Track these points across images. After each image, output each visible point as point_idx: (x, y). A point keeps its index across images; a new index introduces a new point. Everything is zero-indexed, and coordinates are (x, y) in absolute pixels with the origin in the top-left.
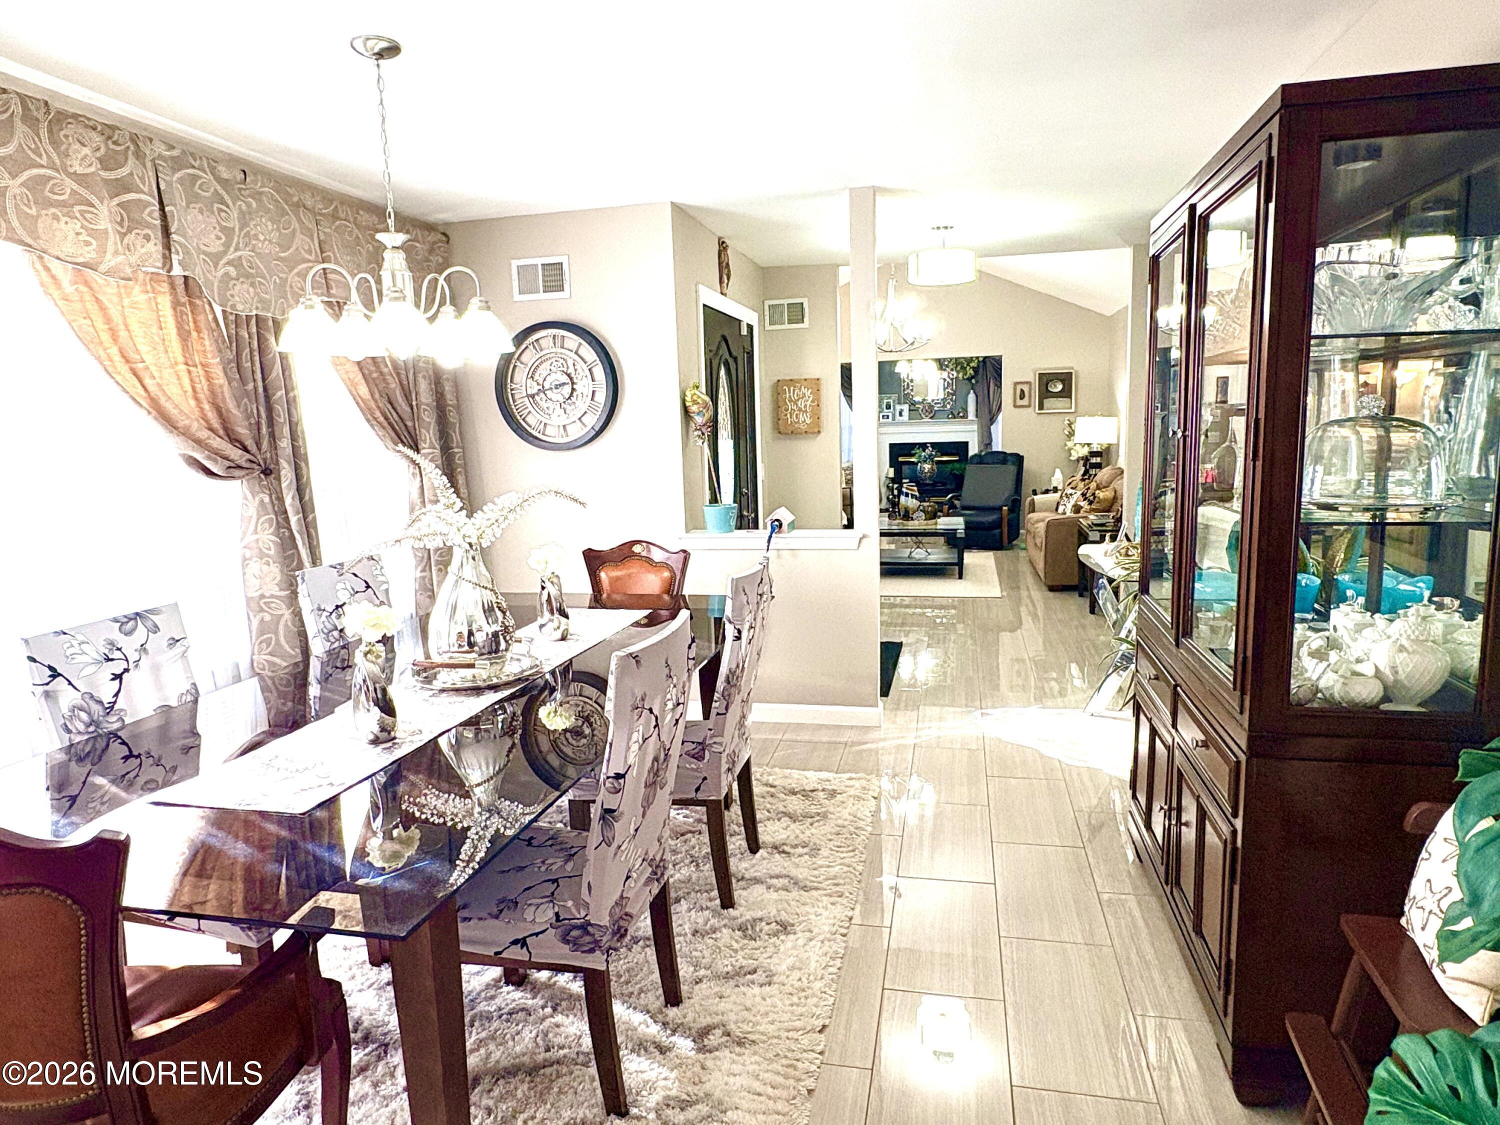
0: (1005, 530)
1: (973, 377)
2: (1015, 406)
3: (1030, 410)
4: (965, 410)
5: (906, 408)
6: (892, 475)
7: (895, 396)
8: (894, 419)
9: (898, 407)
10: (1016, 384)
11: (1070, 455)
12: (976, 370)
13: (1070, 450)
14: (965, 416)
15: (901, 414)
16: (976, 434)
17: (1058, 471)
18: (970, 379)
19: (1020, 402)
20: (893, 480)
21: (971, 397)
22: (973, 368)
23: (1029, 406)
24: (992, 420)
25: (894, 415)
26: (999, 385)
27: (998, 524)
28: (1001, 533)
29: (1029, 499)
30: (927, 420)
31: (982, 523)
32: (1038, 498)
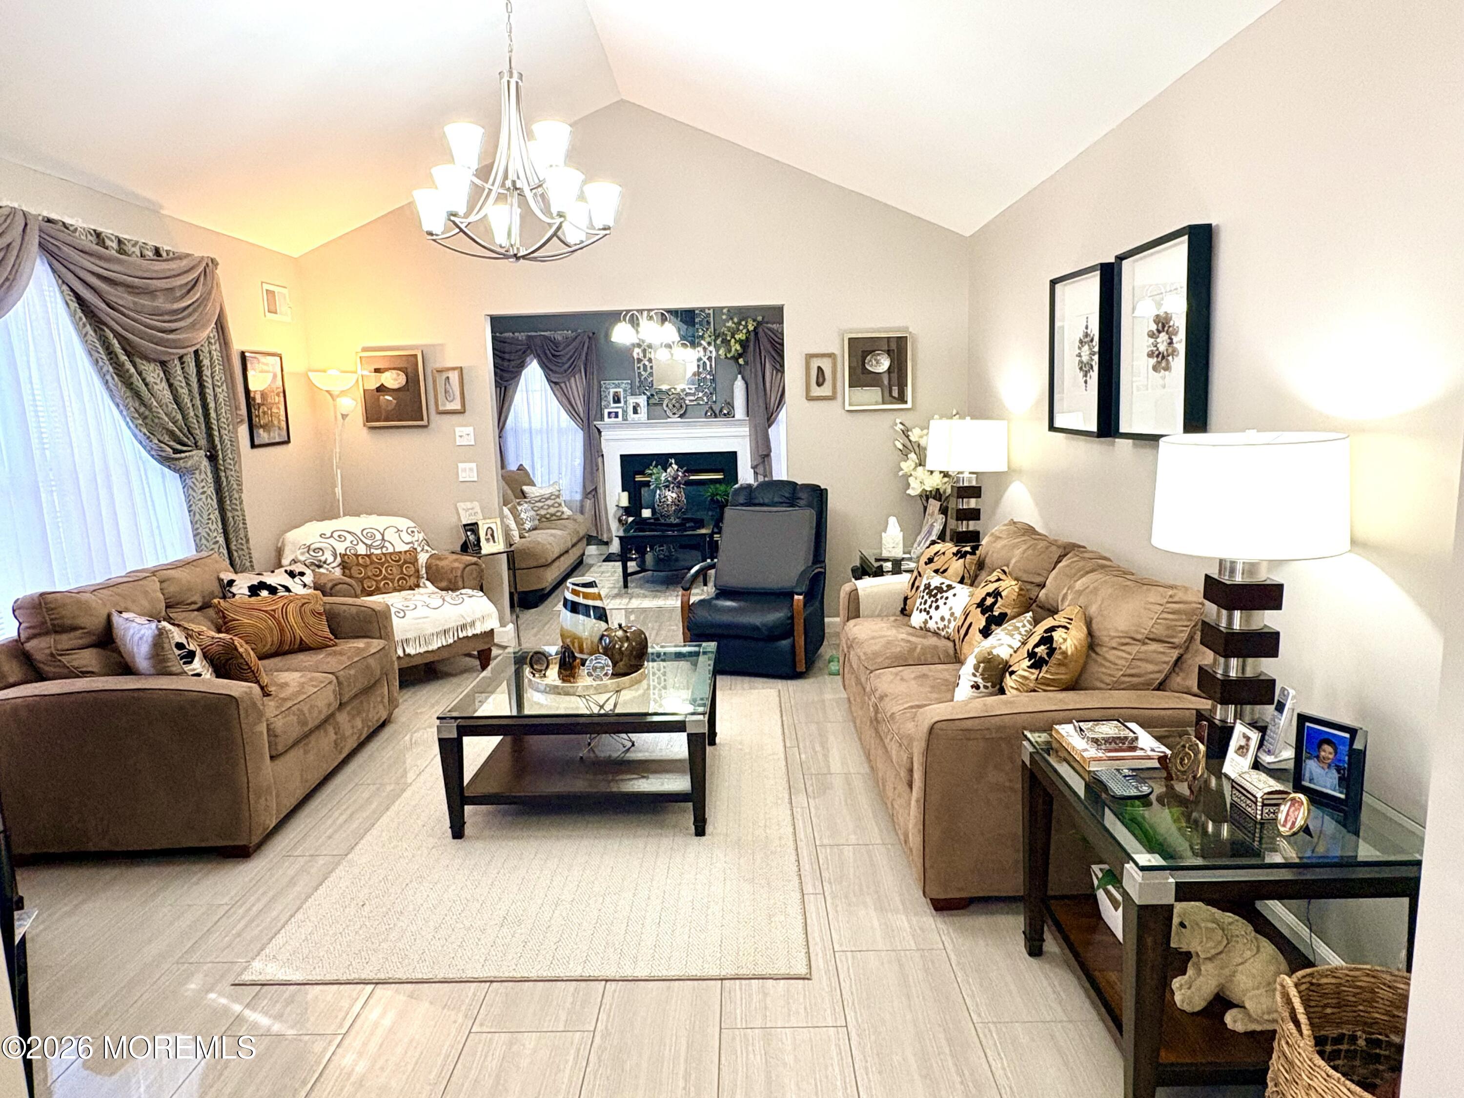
0: (801, 641)
1: (740, 356)
2: (810, 398)
3: (835, 405)
4: (730, 405)
5: (642, 400)
6: (625, 502)
7: (625, 383)
8: (625, 419)
9: (632, 400)
10: (810, 357)
11: (908, 486)
12: (744, 344)
13: (907, 476)
14: (730, 414)
15: (635, 411)
16: (748, 439)
17: (893, 521)
18: (735, 359)
19: (816, 391)
20: (627, 511)
21: (739, 385)
22: (740, 342)
23: (832, 398)
24: (770, 419)
25: (625, 412)
26: (779, 367)
27: (786, 630)
28: (793, 646)
29: (847, 588)
30: (676, 419)
31: (755, 628)
32: (866, 585)
